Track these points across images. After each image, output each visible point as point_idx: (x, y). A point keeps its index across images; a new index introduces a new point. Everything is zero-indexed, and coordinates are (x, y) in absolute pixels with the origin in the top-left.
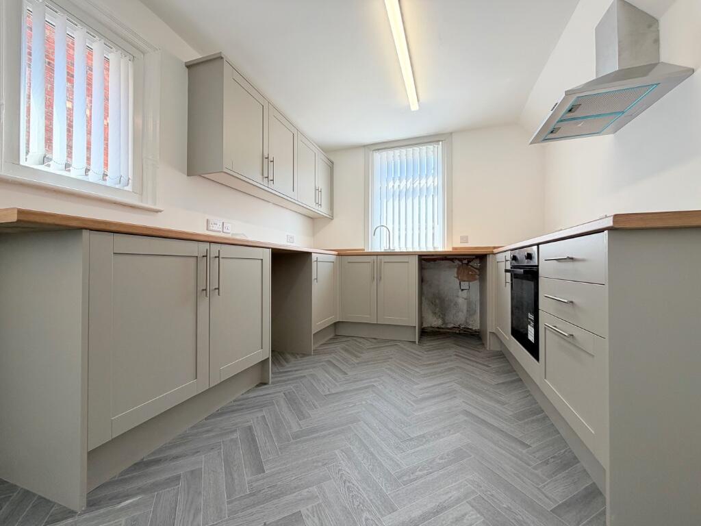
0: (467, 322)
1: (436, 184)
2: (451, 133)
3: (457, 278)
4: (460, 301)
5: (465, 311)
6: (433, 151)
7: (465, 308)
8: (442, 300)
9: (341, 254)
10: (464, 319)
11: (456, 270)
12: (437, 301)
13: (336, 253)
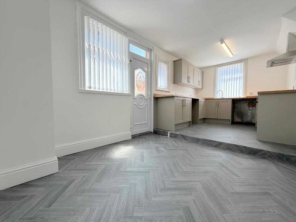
0: (251, 121)
1: (241, 76)
2: (247, 59)
3: (248, 106)
4: (249, 114)
5: (250, 117)
6: (240, 65)
7: (250, 116)
8: (242, 113)
9: (206, 99)
10: (250, 119)
11: (247, 104)
12: (240, 114)
13: (205, 99)
